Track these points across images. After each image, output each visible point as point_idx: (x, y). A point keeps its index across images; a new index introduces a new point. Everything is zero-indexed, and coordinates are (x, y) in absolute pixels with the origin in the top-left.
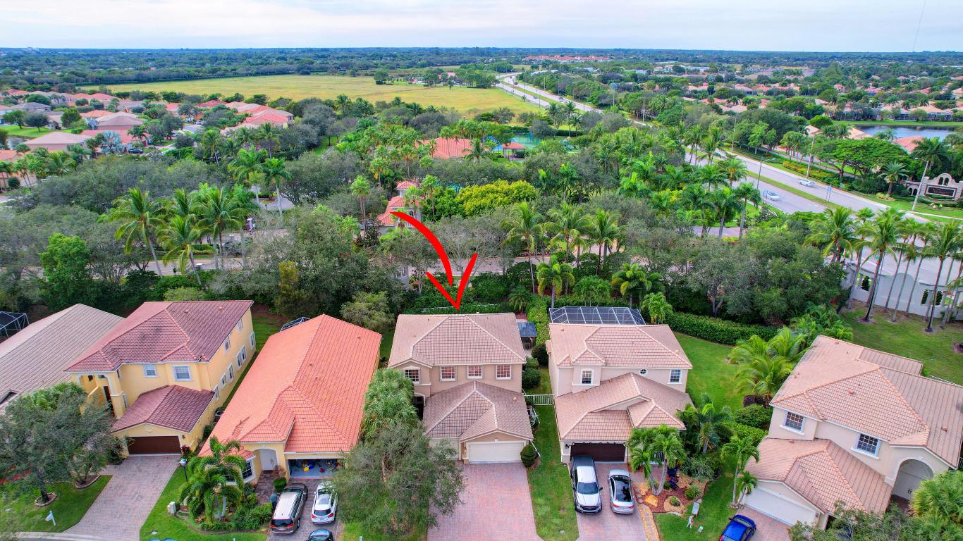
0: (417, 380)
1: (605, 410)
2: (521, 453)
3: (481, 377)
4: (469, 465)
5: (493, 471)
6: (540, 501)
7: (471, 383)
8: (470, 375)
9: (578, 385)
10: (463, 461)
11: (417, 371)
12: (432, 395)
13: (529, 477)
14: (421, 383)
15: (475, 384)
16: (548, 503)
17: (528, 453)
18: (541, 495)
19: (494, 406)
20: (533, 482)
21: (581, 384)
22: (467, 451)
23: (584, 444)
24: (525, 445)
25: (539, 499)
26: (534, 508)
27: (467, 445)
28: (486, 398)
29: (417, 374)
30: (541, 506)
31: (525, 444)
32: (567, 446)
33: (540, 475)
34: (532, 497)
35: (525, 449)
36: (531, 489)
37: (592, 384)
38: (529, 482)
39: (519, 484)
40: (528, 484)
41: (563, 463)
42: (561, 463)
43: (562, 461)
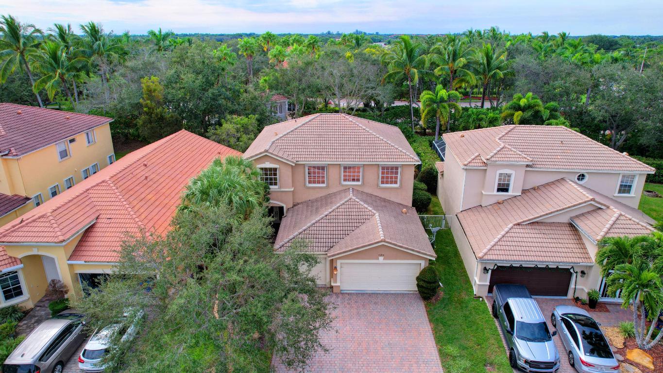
0: (276, 184)
1: (537, 222)
2: (418, 279)
3: (359, 183)
4: (342, 294)
5: (376, 303)
6: (451, 349)
7: (347, 190)
8: (345, 180)
9: (491, 193)
10: (332, 287)
11: (275, 169)
12: (294, 206)
13: (429, 313)
14: (280, 187)
15: (351, 191)
16: (464, 353)
17: (428, 277)
18: (451, 340)
19: (377, 214)
20: (436, 321)
21: (495, 193)
22: (338, 272)
23: (511, 267)
24: (423, 267)
25: (449, 347)
26: (442, 362)
27: (339, 263)
28: (366, 206)
29: (275, 174)
30: (454, 358)
31: (423, 264)
32: (485, 269)
33: (446, 312)
34: (437, 344)
35: (423, 272)
36: (435, 331)
37: (511, 193)
38: (430, 321)
39: (416, 323)
40: (428, 324)
41: (477, 295)
42: (474, 296)
43: (475, 293)
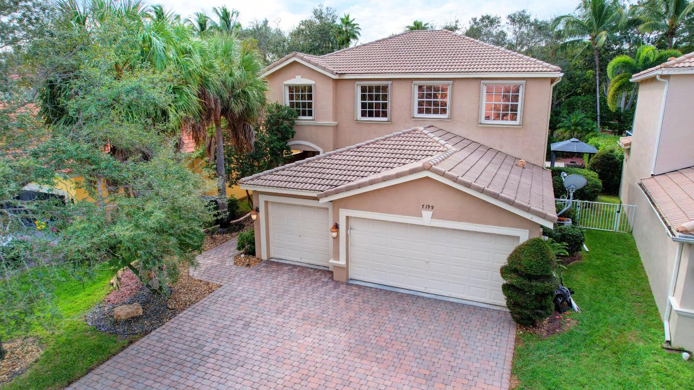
0: (310, 114)
3: (445, 116)
4: (348, 285)
8: (421, 111)
11: (310, 88)
14: (317, 119)
22: (341, 237)
27: (342, 217)
28: (437, 139)
29: (310, 97)
38: (515, 371)
39: (472, 369)
40: (507, 376)
41: (675, 345)
42: (665, 345)
43: (667, 338)
